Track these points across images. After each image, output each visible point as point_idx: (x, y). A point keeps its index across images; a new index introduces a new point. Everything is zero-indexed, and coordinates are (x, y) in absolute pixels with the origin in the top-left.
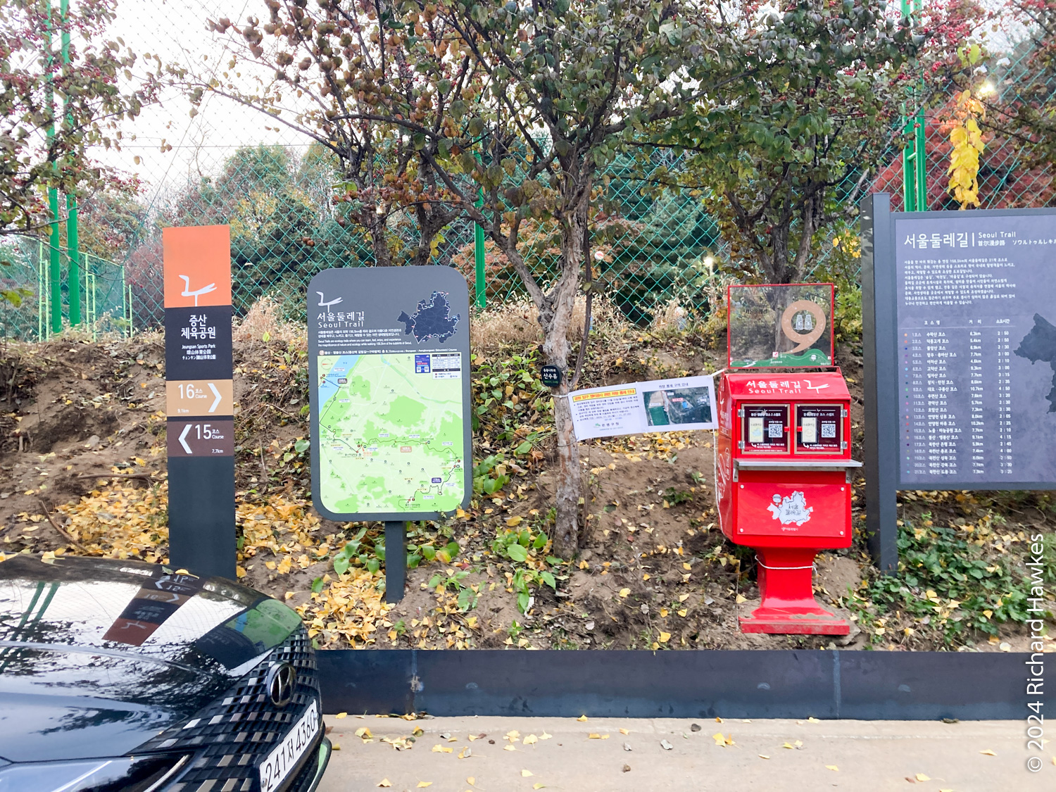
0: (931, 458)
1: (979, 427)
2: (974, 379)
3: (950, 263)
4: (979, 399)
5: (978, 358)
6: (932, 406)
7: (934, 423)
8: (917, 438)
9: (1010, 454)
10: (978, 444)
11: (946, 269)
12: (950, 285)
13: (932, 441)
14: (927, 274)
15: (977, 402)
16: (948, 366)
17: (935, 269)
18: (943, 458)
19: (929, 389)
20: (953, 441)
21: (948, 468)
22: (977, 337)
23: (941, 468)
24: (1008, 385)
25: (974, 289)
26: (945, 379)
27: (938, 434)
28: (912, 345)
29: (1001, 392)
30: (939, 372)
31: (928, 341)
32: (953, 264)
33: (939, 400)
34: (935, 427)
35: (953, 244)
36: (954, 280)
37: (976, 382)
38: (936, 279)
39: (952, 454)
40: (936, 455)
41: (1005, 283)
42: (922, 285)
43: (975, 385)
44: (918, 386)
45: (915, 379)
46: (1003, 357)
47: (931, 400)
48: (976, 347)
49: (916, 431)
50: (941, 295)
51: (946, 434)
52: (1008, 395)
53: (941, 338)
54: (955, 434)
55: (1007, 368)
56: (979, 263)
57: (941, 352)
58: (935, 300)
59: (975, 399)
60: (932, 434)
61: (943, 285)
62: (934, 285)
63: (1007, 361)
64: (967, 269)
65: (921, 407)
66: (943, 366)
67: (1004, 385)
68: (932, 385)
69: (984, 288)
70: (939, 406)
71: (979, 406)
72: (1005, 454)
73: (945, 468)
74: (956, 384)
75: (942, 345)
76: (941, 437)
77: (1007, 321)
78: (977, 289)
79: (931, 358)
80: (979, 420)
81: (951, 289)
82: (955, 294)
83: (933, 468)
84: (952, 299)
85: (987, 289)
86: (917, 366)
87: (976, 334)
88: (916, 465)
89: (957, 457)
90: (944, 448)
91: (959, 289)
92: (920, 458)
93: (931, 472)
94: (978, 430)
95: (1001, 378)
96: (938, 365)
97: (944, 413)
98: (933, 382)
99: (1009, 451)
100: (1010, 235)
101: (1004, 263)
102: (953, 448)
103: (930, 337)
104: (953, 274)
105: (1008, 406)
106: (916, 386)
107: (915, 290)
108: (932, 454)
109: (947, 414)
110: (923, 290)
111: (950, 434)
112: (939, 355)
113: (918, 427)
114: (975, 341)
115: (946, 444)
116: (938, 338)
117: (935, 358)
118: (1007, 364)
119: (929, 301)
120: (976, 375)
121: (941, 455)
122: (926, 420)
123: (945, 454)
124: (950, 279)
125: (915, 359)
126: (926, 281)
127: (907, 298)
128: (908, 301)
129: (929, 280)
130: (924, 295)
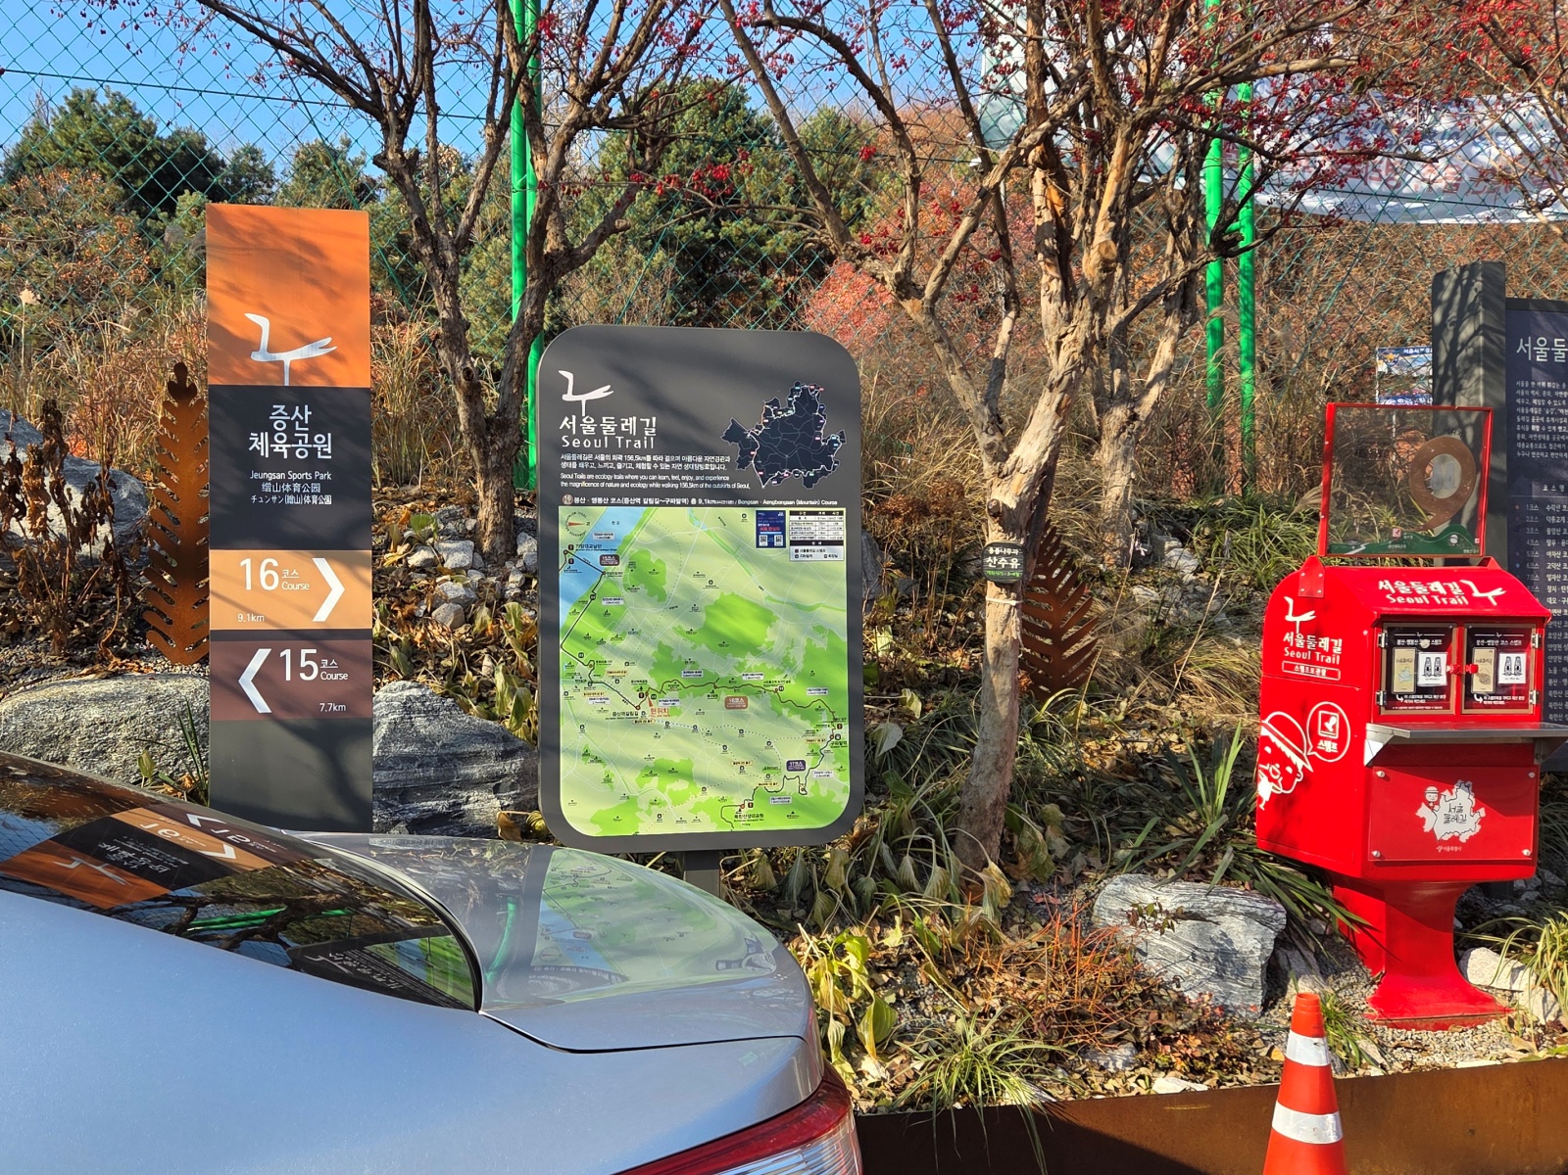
14: (1547, 406)
17: (1558, 398)
28: (1526, 525)
31: (1548, 519)
38: (1559, 415)
42: (1541, 424)
58: (1558, 451)
62: (1557, 425)
68: (1553, 595)
98: (1555, 588)
103: (1551, 513)
107: (1530, 431)
110: (1541, 432)
119: (1549, 451)
126: (1546, 416)
127: (1519, 445)
128: (1521, 450)
129: (1550, 416)
130: (1542, 441)
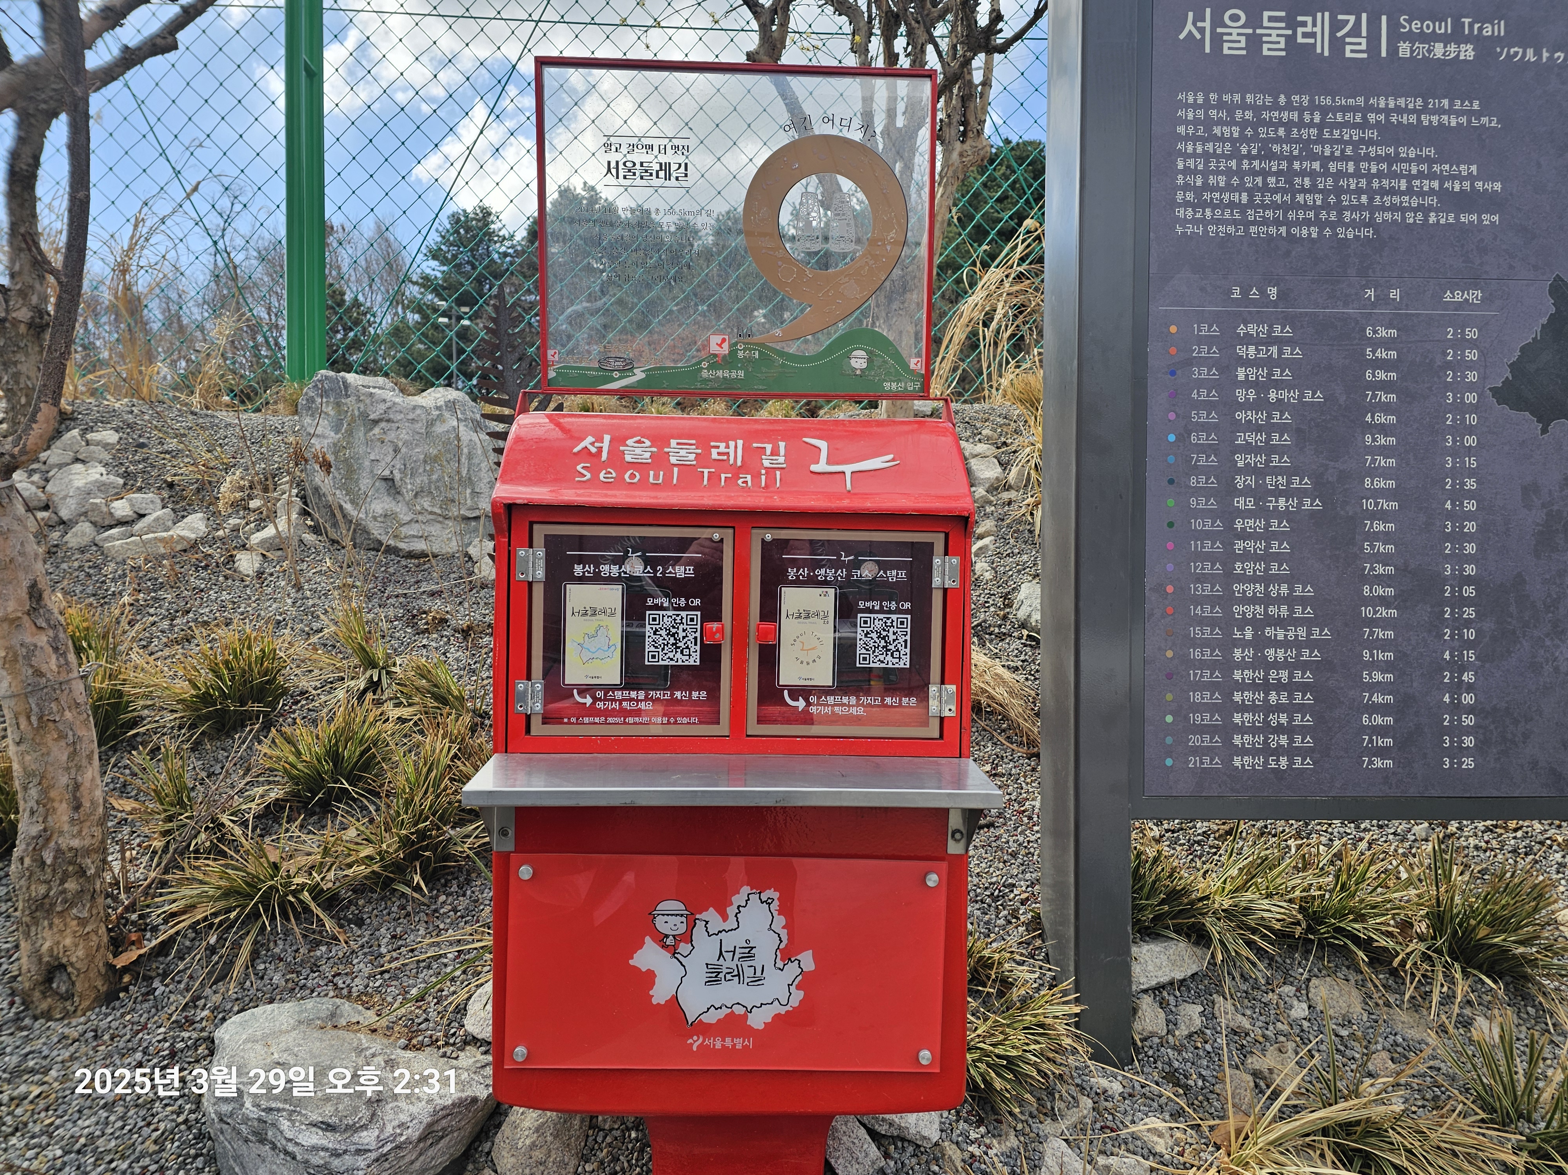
0: (1237, 719)
1: (1385, 624)
2: (1374, 472)
3: (1312, 107)
4: (1386, 538)
5: (1386, 408)
6: (1246, 556)
7: (1249, 611)
8: (1196, 654)
9: (1470, 710)
10: (1378, 677)
11: (1301, 124)
12: (1312, 174)
13: (1243, 665)
14: (1243, 139)
15: (1380, 547)
16: (1299, 433)
17: (1269, 124)
18: (1273, 720)
19: (1240, 503)
20: (1304, 666)
21: (1291, 752)
22: (1386, 344)
23: (1267, 751)
24: (1471, 495)
25: (1383, 192)
26: (1290, 473)
27: (1260, 643)
28: (1190, 362)
29: (1450, 515)
30: (1269, 450)
31: (1241, 351)
32: (1324, 110)
33: (1268, 536)
34: (1254, 622)
35: (1323, 47)
36: (1325, 161)
37: (1380, 483)
38: (1271, 156)
39: (1302, 709)
40: (1253, 709)
41: (1470, 177)
42: (1229, 173)
43: (1377, 494)
44: (1207, 493)
45: (1196, 470)
46: (1461, 408)
47: (1244, 535)
48: (1381, 375)
49: (1196, 632)
50: (1286, 207)
51: (1285, 644)
52: (1471, 527)
53: (1280, 342)
54: (1311, 644)
55: (1471, 441)
56: (1399, 110)
57: (1278, 385)
58: (1265, 222)
59: (1374, 537)
60: (1243, 644)
61: (1290, 174)
62: (1265, 174)
63: (1472, 419)
64: (1364, 125)
65: (1211, 558)
66: (1282, 429)
67: (1459, 495)
68: (1247, 492)
69: (1410, 191)
70: (1267, 557)
71: (1385, 560)
72: (1457, 708)
73: (1278, 752)
74: (1320, 489)
75: (1281, 363)
76: (1270, 653)
77: (1475, 296)
78: (1392, 192)
79: (1247, 406)
80: (1384, 602)
81: (1313, 189)
82: (1326, 206)
83: (1243, 752)
84: (1318, 222)
85: (1421, 194)
86: (1205, 427)
87: (1383, 333)
88: (1195, 740)
89: (1319, 718)
90: (1279, 687)
91: (1339, 191)
92: (1206, 719)
93: (1237, 762)
94: (1380, 633)
95: (1454, 473)
96: (1269, 428)
97: (1279, 579)
98: (1251, 481)
99: (1468, 699)
100: (1488, 31)
101: (1470, 113)
102: (1304, 688)
103: (1248, 340)
104: (1320, 141)
105: (1470, 559)
106: (1197, 492)
107: (1206, 187)
108: (1243, 708)
109: (1291, 580)
110: (1229, 188)
111: (1297, 644)
112: (1273, 396)
113: (1202, 621)
114: (1381, 354)
115: (1284, 675)
116: (1270, 341)
117: (1260, 404)
118: (1471, 430)
119: (1247, 224)
120: (1381, 461)
121: (1268, 709)
122: (1227, 600)
123: (1279, 708)
124: (1313, 157)
125: (1198, 405)
126: (1240, 158)
127: (1181, 213)
128: (1184, 222)
129: (1250, 157)
130: (1232, 205)
